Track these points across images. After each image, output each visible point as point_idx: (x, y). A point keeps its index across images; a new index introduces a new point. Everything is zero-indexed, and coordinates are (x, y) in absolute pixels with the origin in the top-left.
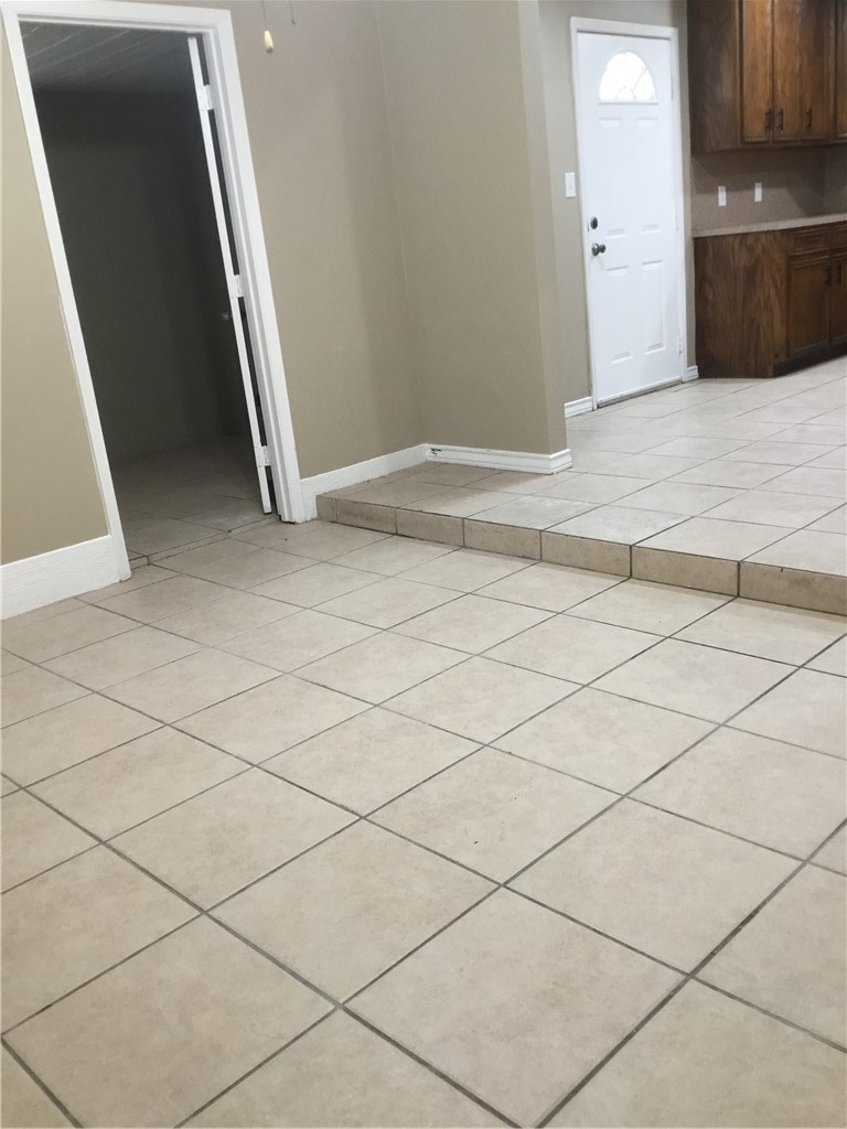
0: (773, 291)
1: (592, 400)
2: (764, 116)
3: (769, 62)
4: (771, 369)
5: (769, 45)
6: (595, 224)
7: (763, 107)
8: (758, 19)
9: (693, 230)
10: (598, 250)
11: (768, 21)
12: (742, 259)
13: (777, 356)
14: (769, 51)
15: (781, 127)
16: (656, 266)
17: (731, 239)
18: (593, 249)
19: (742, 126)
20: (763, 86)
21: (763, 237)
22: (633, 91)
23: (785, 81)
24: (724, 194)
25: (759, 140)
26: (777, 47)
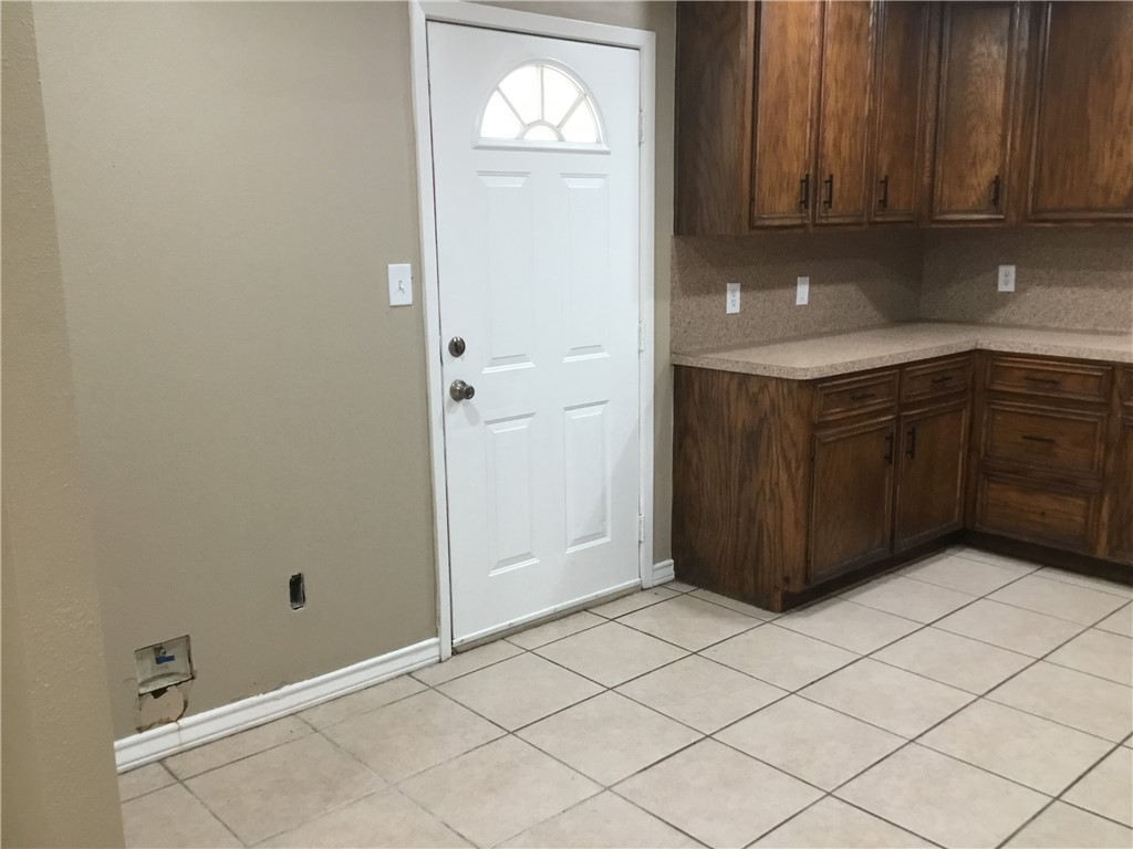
0: (784, 477)
1: (439, 644)
2: (797, 186)
3: (810, 98)
4: (778, 596)
5: (813, 71)
6: (457, 348)
7: (795, 168)
8: (792, 33)
9: (672, 352)
10: (463, 393)
11: (813, 35)
12: (740, 414)
13: (787, 580)
14: (812, 82)
15: (829, 202)
16: (597, 411)
17: (727, 378)
18: (453, 390)
19: (752, 200)
20: (796, 137)
21: (772, 386)
22: (557, 129)
23: (841, 130)
24: (738, 294)
25: (788, 222)
26: (829, 79)
